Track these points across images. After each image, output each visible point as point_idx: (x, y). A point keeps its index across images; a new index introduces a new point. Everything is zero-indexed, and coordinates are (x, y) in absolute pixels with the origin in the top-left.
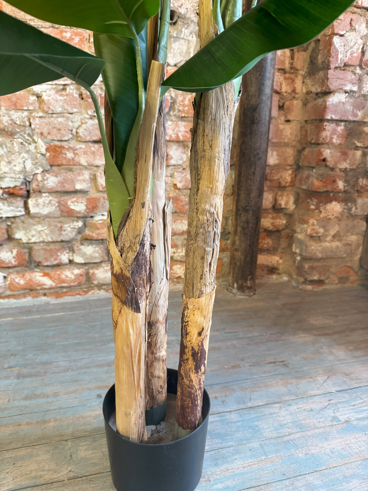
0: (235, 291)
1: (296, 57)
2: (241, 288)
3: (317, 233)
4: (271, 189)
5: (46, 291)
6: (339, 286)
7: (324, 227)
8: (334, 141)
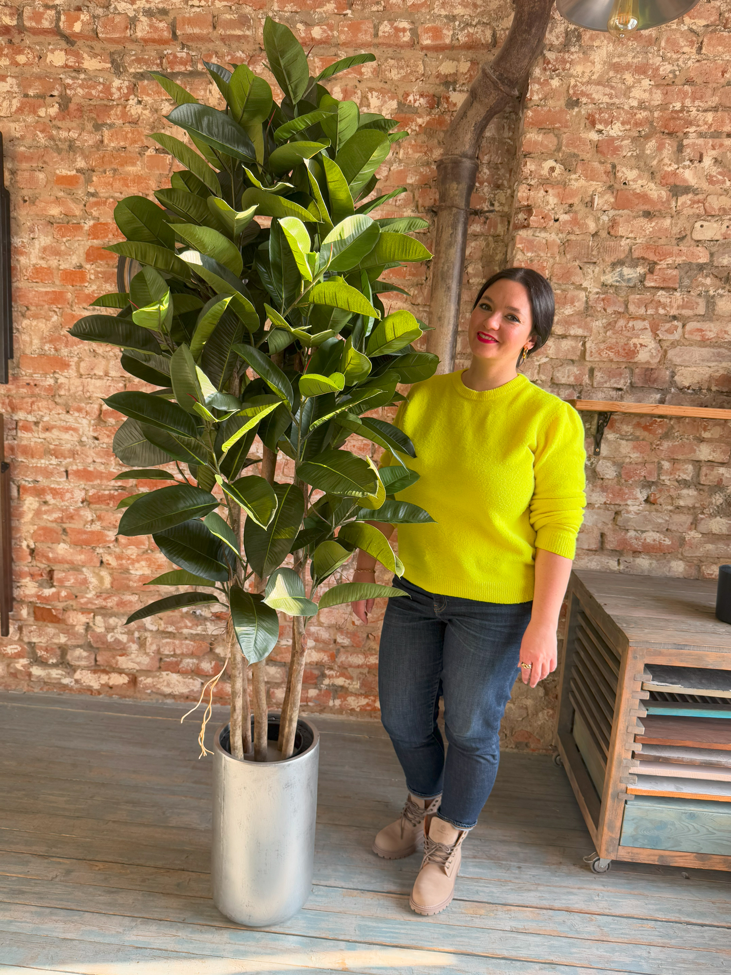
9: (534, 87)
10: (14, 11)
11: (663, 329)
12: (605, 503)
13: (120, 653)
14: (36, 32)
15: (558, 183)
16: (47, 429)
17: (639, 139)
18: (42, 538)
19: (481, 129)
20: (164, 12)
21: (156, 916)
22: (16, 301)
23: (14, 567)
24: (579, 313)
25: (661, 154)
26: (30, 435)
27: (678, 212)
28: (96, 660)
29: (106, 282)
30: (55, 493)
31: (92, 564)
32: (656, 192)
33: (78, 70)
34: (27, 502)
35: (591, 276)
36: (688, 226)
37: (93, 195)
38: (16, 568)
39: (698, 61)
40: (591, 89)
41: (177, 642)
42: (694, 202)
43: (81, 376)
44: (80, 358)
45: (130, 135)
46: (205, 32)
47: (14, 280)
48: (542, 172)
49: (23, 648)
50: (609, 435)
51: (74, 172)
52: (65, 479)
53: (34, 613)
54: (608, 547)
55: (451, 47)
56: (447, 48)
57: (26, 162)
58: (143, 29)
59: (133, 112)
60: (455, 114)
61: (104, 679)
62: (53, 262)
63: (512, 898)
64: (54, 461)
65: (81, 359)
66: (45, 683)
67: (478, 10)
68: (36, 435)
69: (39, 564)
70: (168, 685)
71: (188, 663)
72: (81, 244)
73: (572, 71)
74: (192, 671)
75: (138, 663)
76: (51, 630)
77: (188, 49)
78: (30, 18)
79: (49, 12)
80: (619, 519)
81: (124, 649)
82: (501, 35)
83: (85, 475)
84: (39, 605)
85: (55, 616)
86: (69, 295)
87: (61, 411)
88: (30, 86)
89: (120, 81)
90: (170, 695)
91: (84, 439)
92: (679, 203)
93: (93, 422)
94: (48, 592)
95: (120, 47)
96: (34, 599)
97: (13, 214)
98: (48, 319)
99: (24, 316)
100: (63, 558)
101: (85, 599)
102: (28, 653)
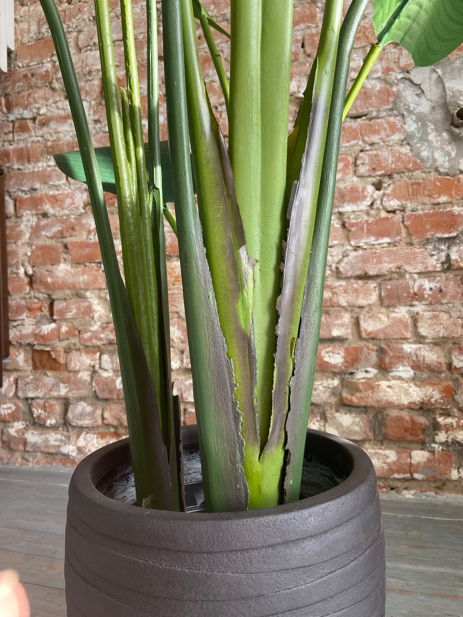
16: (44, 124)
18: (40, 260)
23: (9, 301)
26: (27, 135)
28: (103, 418)
30: (55, 200)
31: (95, 286)
34: (24, 218)
38: (12, 303)
49: (18, 407)
52: (64, 182)
53: (32, 360)
66: (42, 452)
68: (33, 134)
69: (37, 295)
76: (50, 378)
84: (37, 347)
85: (55, 360)
87: (58, 98)
94: (47, 328)
96: (31, 340)
100: (63, 282)
101: (89, 334)
102: (24, 413)
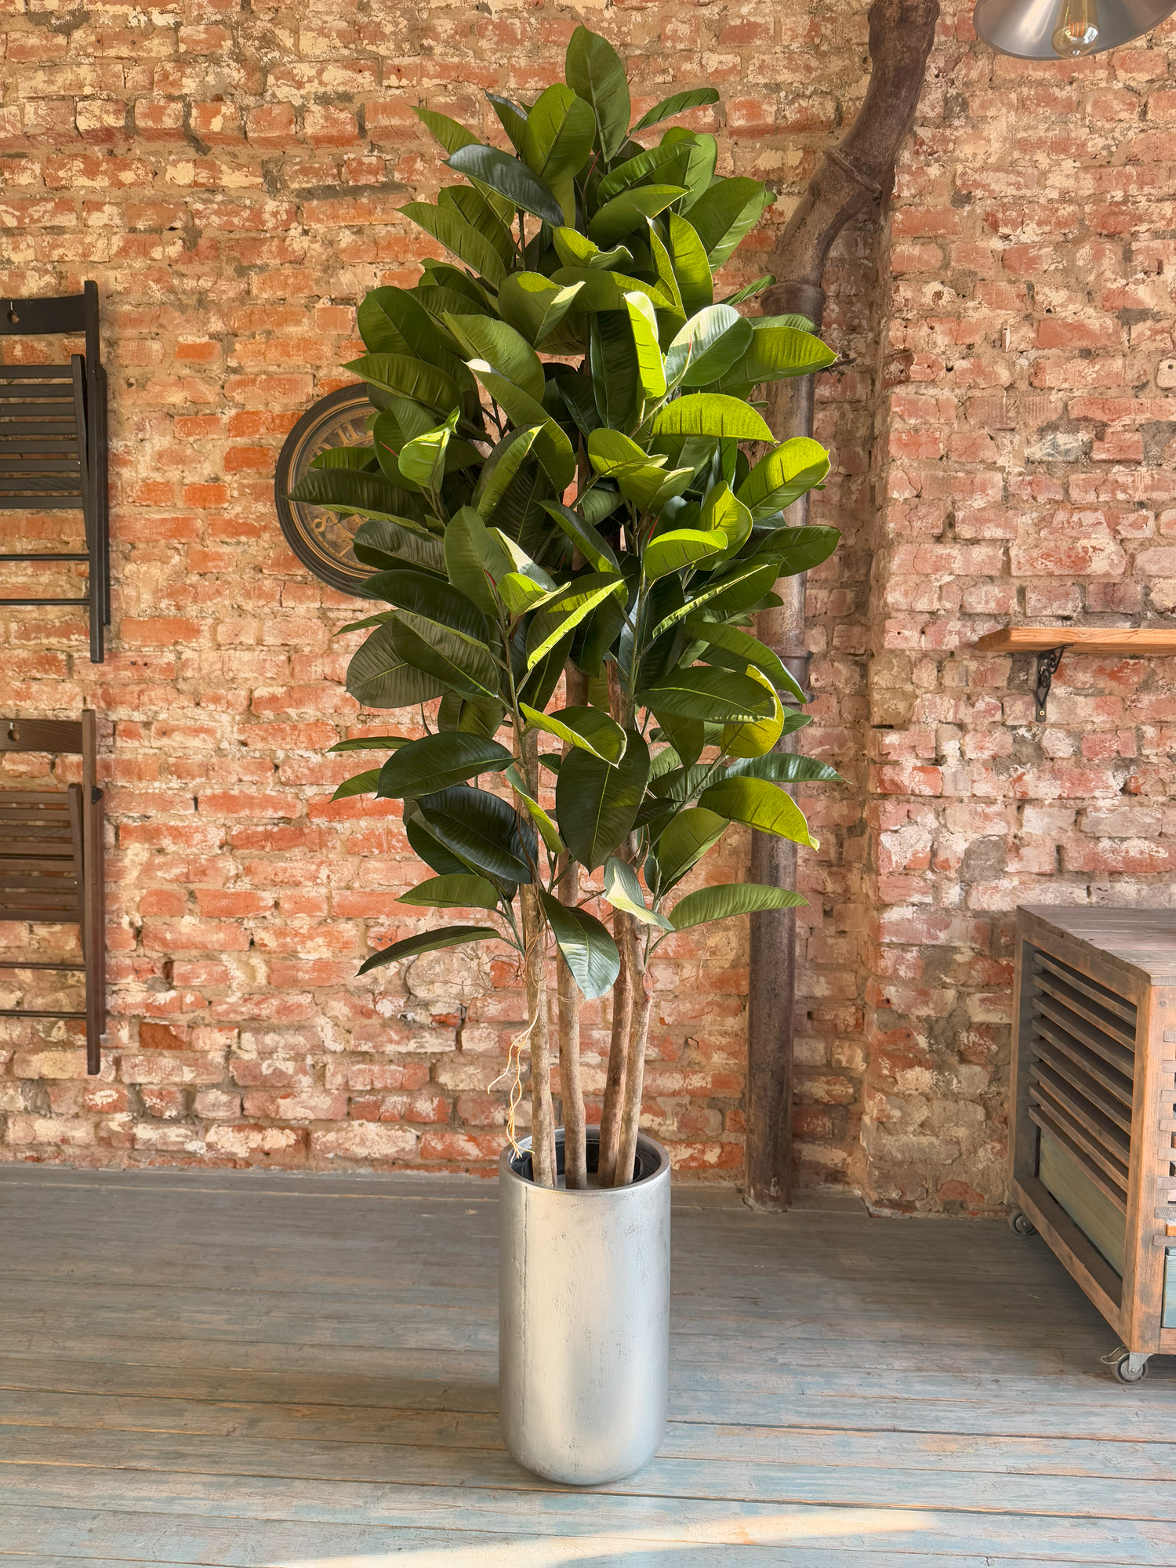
0: (751, 1201)
1: (846, 845)
2: (760, 1197)
3: (889, 1117)
4: (820, 1034)
5: (469, 1165)
6: (945, 1216)
7: (900, 1108)
8: (902, 973)
9: (902, 178)
10: (120, 107)
11: (1126, 522)
12: (1060, 797)
13: (283, 1092)
14: (151, 135)
15: (948, 314)
16: (164, 733)
17: (1067, 246)
18: (155, 909)
19: (826, 242)
20: (346, 97)
21: (413, 1479)
22: (115, 537)
23: (107, 959)
24: (994, 505)
25: (1099, 266)
26: (136, 744)
27: (1133, 349)
28: (242, 1108)
29: (256, 500)
30: (177, 834)
31: (236, 947)
32: (1096, 320)
33: (212, 190)
34: (129, 852)
35: (1010, 449)
36: (1149, 368)
37: (235, 371)
38: (111, 961)
39: (1143, 131)
40: (988, 177)
41: (376, 1068)
42: (1155, 332)
43: (219, 646)
44: (217, 619)
45: (291, 280)
46: (408, 123)
47: (111, 505)
48: (923, 300)
49: (121, 1095)
50: (1059, 690)
51: (206, 339)
52: (192, 811)
53: (140, 1035)
54: (1070, 868)
55: (775, 130)
56: (767, 132)
57: (133, 327)
58: (315, 123)
59: (296, 246)
60: (783, 228)
61: (255, 1139)
62: (174, 474)
63: (997, 1425)
64: (175, 783)
65: (218, 621)
66: (157, 1151)
67: (814, 75)
68: (146, 743)
69: (149, 953)
70: (363, 1142)
71: (396, 1102)
72: (217, 445)
73: (957, 153)
74: (402, 1117)
75: (311, 1109)
76: (167, 1060)
77: (380, 151)
78: (145, 116)
79: (173, 105)
80: (1084, 821)
81: (289, 1086)
82: (849, 107)
83: (227, 802)
84: (148, 1020)
85: (175, 1037)
86: (199, 523)
87: (186, 703)
88: (139, 216)
89: (277, 203)
90: (366, 1158)
91: (225, 745)
92: (1133, 335)
93: (237, 718)
94: (163, 997)
95: (277, 153)
96: (140, 1011)
97: (112, 405)
98: (164, 560)
99: (127, 558)
100: (189, 940)
101: (225, 1007)
102: (130, 1102)
